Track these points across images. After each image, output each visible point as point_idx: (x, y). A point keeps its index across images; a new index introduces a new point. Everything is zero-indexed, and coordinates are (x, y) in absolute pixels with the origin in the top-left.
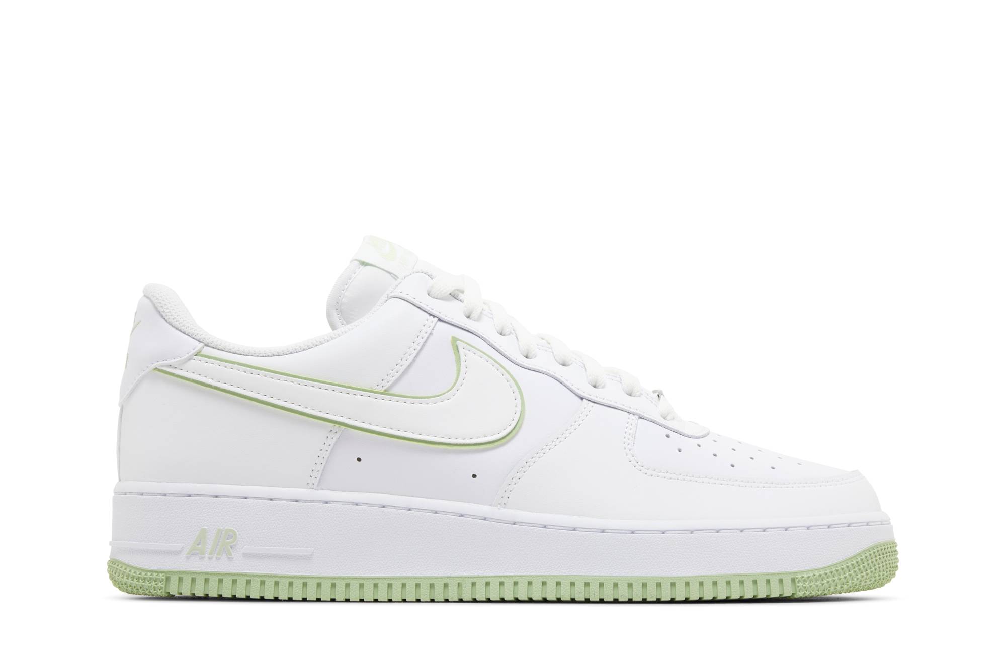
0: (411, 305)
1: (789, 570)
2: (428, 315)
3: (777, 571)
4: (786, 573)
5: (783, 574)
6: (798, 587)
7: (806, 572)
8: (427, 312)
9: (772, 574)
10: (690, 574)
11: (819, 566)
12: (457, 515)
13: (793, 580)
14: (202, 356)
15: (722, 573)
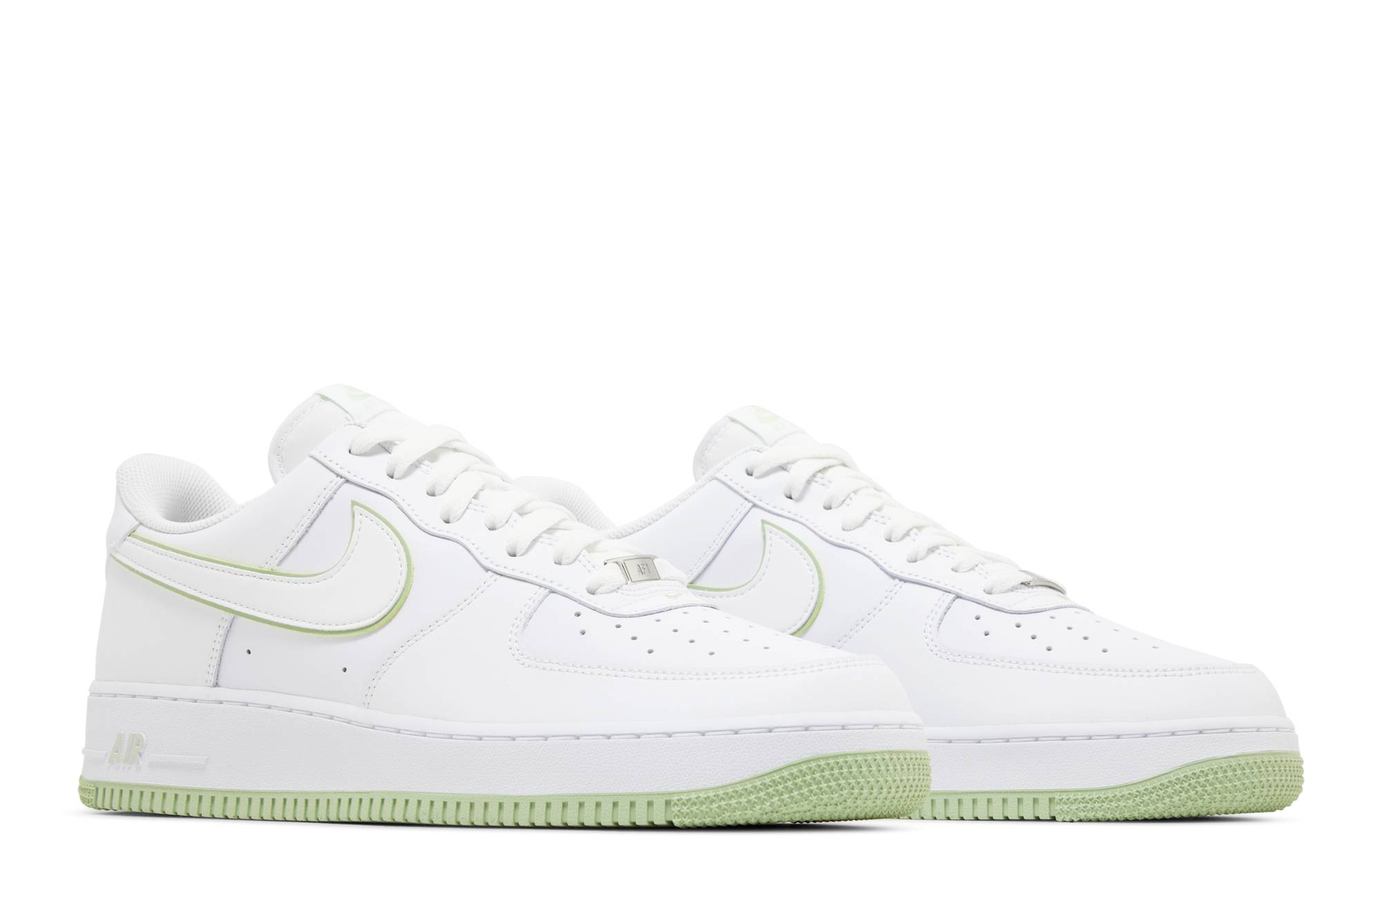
0: (320, 465)
1: (663, 790)
2: (335, 476)
3: (646, 790)
4: (658, 794)
5: (654, 795)
6: (673, 812)
7: (689, 792)
8: (333, 472)
9: (638, 795)
10: (536, 793)
11: (709, 785)
12: (326, 716)
13: (668, 803)
14: (136, 537)
15: (576, 792)
